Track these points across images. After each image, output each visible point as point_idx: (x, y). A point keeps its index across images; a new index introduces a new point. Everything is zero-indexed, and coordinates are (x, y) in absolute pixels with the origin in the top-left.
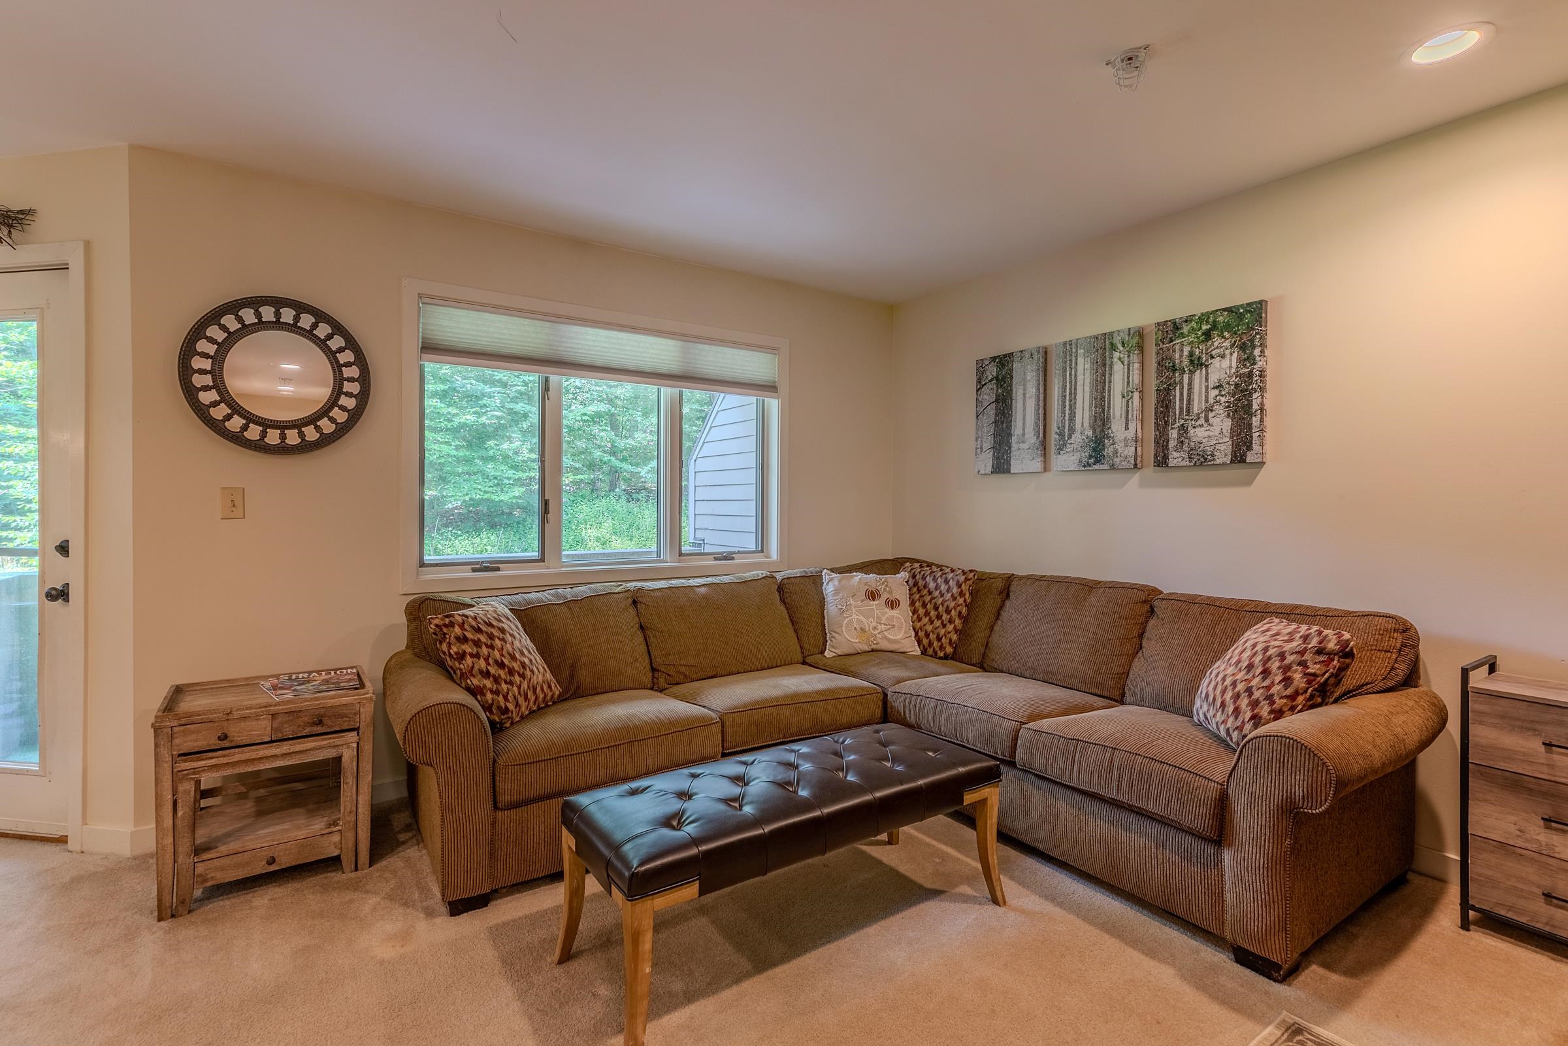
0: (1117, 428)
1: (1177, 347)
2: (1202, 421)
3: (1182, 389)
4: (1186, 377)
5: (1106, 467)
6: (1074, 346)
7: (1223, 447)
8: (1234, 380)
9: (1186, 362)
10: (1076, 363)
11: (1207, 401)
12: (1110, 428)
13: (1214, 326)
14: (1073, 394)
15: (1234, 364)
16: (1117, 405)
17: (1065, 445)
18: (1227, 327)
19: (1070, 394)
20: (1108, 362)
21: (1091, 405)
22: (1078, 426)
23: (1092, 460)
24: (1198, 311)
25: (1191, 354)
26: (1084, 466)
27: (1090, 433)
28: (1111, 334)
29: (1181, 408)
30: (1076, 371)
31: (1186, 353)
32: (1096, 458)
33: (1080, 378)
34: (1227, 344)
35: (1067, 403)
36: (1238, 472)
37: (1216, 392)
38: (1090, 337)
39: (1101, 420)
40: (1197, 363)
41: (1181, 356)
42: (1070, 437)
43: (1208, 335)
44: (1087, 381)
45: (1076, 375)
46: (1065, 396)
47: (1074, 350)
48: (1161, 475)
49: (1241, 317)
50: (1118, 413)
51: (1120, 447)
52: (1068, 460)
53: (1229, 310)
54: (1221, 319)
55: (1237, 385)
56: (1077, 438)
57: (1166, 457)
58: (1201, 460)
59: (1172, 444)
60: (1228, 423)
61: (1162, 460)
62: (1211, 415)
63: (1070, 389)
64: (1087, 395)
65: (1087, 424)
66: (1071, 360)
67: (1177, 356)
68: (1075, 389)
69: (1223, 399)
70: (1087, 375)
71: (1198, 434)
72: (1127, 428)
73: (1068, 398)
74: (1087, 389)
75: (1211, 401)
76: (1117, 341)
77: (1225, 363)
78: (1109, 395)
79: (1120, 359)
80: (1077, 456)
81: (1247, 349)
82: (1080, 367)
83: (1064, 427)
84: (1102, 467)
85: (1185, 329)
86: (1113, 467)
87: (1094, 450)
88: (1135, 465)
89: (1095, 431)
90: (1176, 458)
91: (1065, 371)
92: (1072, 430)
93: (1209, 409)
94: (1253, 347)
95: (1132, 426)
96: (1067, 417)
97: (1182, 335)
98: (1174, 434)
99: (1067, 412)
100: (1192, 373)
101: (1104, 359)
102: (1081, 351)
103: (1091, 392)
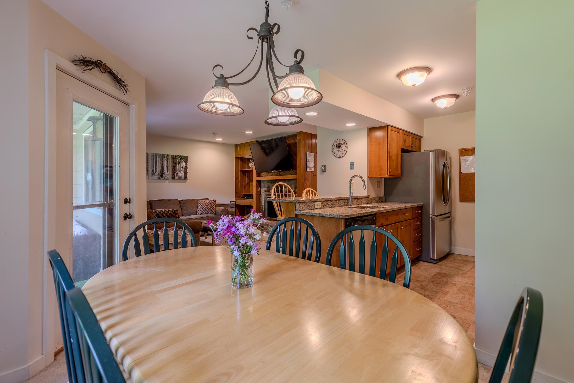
0: (165, 172)
1: (176, 160)
2: (180, 172)
3: (177, 167)
4: (177, 165)
5: (163, 179)
6: (156, 155)
7: (183, 177)
8: (185, 167)
9: (177, 163)
10: (157, 158)
11: (181, 169)
12: (164, 172)
13: (182, 158)
14: (156, 164)
15: (185, 165)
16: (165, 168)
17: (154, 174)
18: (183, 159)
19: (155, 164)
20: (163, 160)
21: (160, 167)
22: (157, 170)
23: (160, 177)
24: (179, 155)
25: (178, 162)
26: (159, 178)
27: (160, 172)
28: (164, 155)
29: (177, 170)
30: (157, 160)
31: (177, 161)
32: (161, 177)
33: (157, 161)
34: (183, 161)
35: (155, 166)
36: (185, 180)
37: (182, 168)
38: (160, 154)
39: (162, 170)
40: (179, 163)
41: (177, 162)
42: (155, 172)
43: (181, 159)
44: (159, 162)
45: (156, 161)
46: (154, 164)
47: (156, 156)
48: (173, 180)
49: (185, 158)
50: (166, 169)
51: (166, 175)
52: (155, 177)
53: (184, 156)
54: (182, 157)
55: (185, 168)
56: (157, 173)
57: (174, 178)
58: (180, 178)
59: (175, 176)
60: (184, 173)
61: (173, 178)
62: (181, 172)
63: (155, 163)
64: (159, 165)
65: (159, 170)
66: (155, 158)
67: (176, 161)
68: (156, 163)
69: (183, 170)
70: (159, 161)
71: (180, 174)
72: (167, 172)
73: (155, 165)
74: (159, 164)
75: (181, 170)
76: (165, 156)
77: (183, 164)
78: (164, 166)
79: (166, 159)
80: (157, 176)
81: (186, 162)
82: (157, 159)
83: (154, 170)
84: (162, 179)
85: (177, 157)
86: (165, 179)
87: (161, 175)
88: (169, 179)
89: (161, 172)
90: (176, 178)
91: (154, 159)
92: (156, 171)
93: (181, 171)
94: (187, 163)
95: (168, 172)
96: (155, 168)
97: (177, 158)
98: (176, 174)
99: (155, 167)
100: (178, 165)
101: (163, 159)
102: (158, 156)
103: (160, 165)
